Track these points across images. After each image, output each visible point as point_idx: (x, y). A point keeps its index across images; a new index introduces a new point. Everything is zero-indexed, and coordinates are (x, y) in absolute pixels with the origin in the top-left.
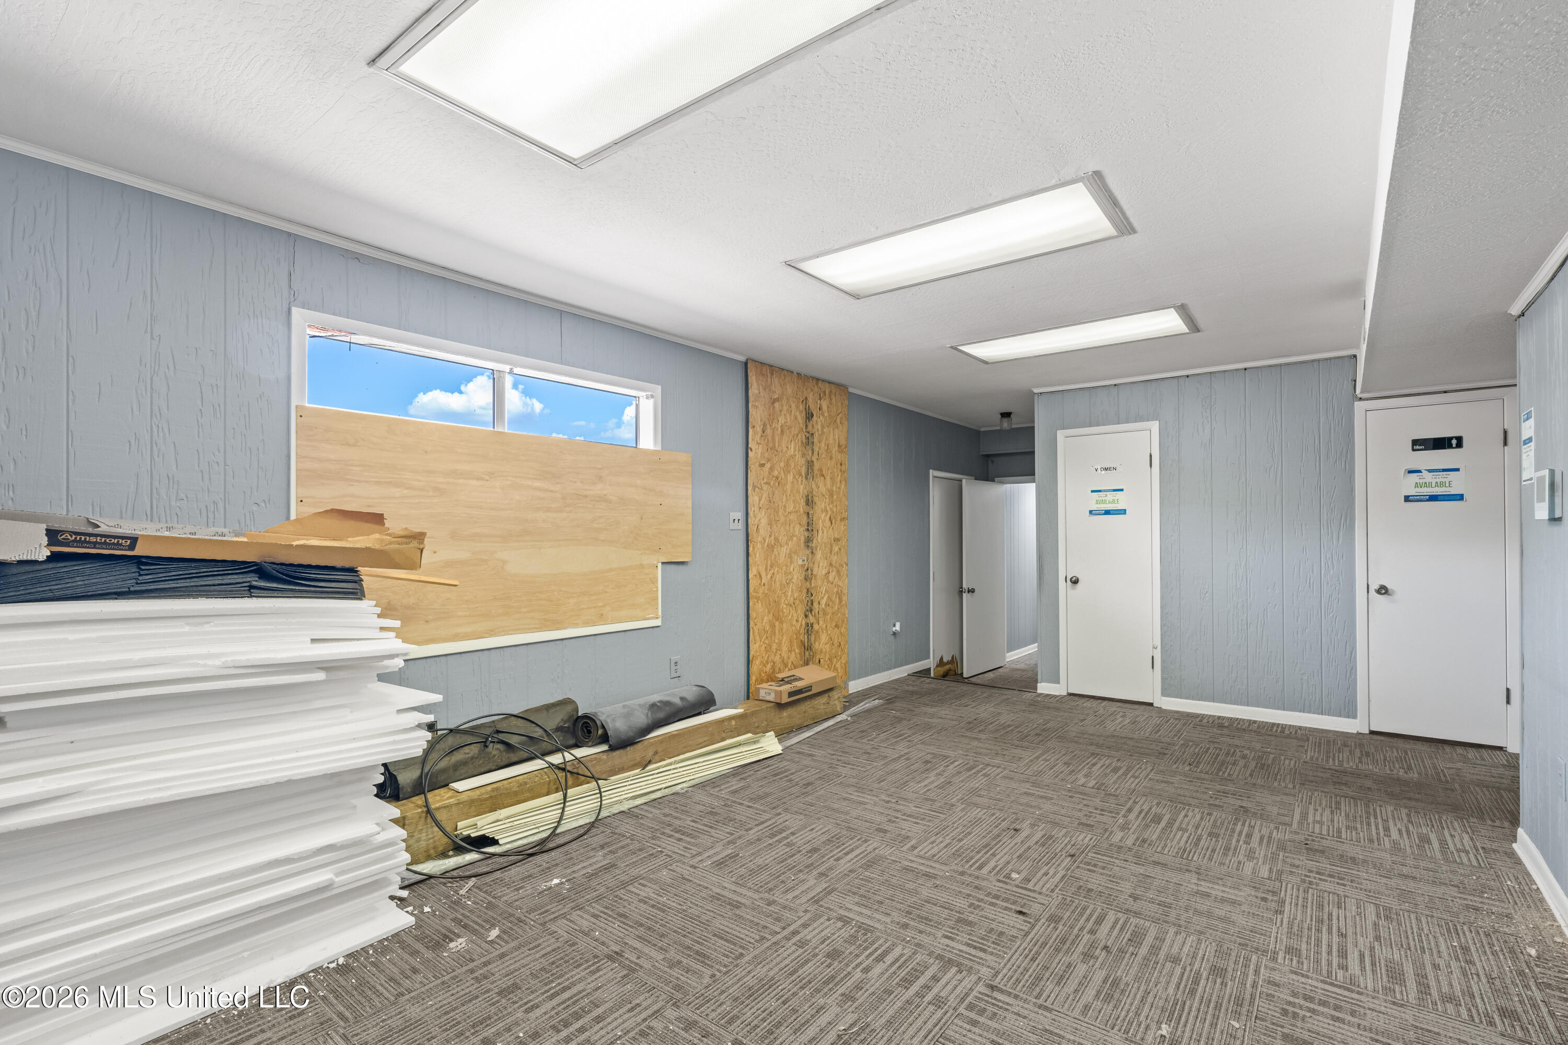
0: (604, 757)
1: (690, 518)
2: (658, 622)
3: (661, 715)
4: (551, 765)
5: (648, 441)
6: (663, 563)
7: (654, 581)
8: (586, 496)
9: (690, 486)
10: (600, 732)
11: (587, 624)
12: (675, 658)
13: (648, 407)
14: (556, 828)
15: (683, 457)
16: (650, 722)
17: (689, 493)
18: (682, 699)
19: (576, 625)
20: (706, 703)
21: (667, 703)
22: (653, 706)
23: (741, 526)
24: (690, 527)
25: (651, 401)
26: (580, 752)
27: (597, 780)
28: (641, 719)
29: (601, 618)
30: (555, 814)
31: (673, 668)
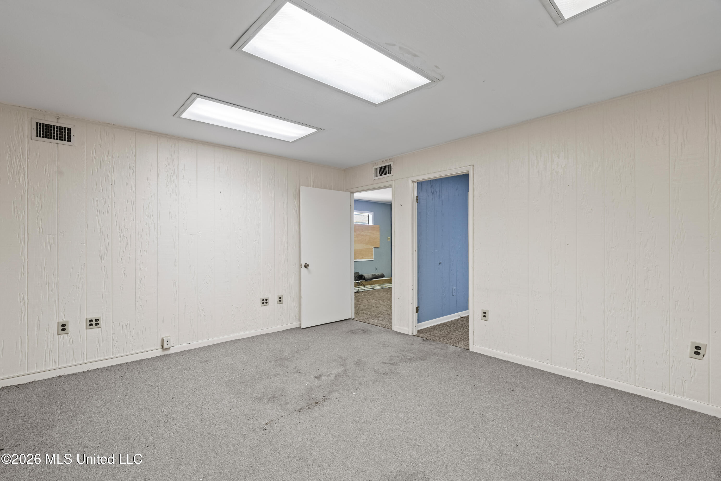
0: (365, 282)
1: (379, 238)
2: (373, 260)
3: (374, 276)
4: (356, 282)
5: (371, 223)
6: (374, 248)
7: (372, 251)
8: (360, 235)
9: (379, 232)
10: (364, 278)
11: (360, 259)
12: (376, 267)
13: (371, 216)
14: (358, 291)
15: (378, 226)
16: (372, 277)
17: (379, 233)
18: (378, 274)
19: (358, 259)
20: (382, 276)
21: (375, 275)
22: (372, 275)
23: (390, 240)
24: (379, 240)
25: (372, 215)
26: (361, 281)
27: (364, 285)
28: (371, 276)
29: (363, 258)
30: (358, 289)
31: (376, 269)
